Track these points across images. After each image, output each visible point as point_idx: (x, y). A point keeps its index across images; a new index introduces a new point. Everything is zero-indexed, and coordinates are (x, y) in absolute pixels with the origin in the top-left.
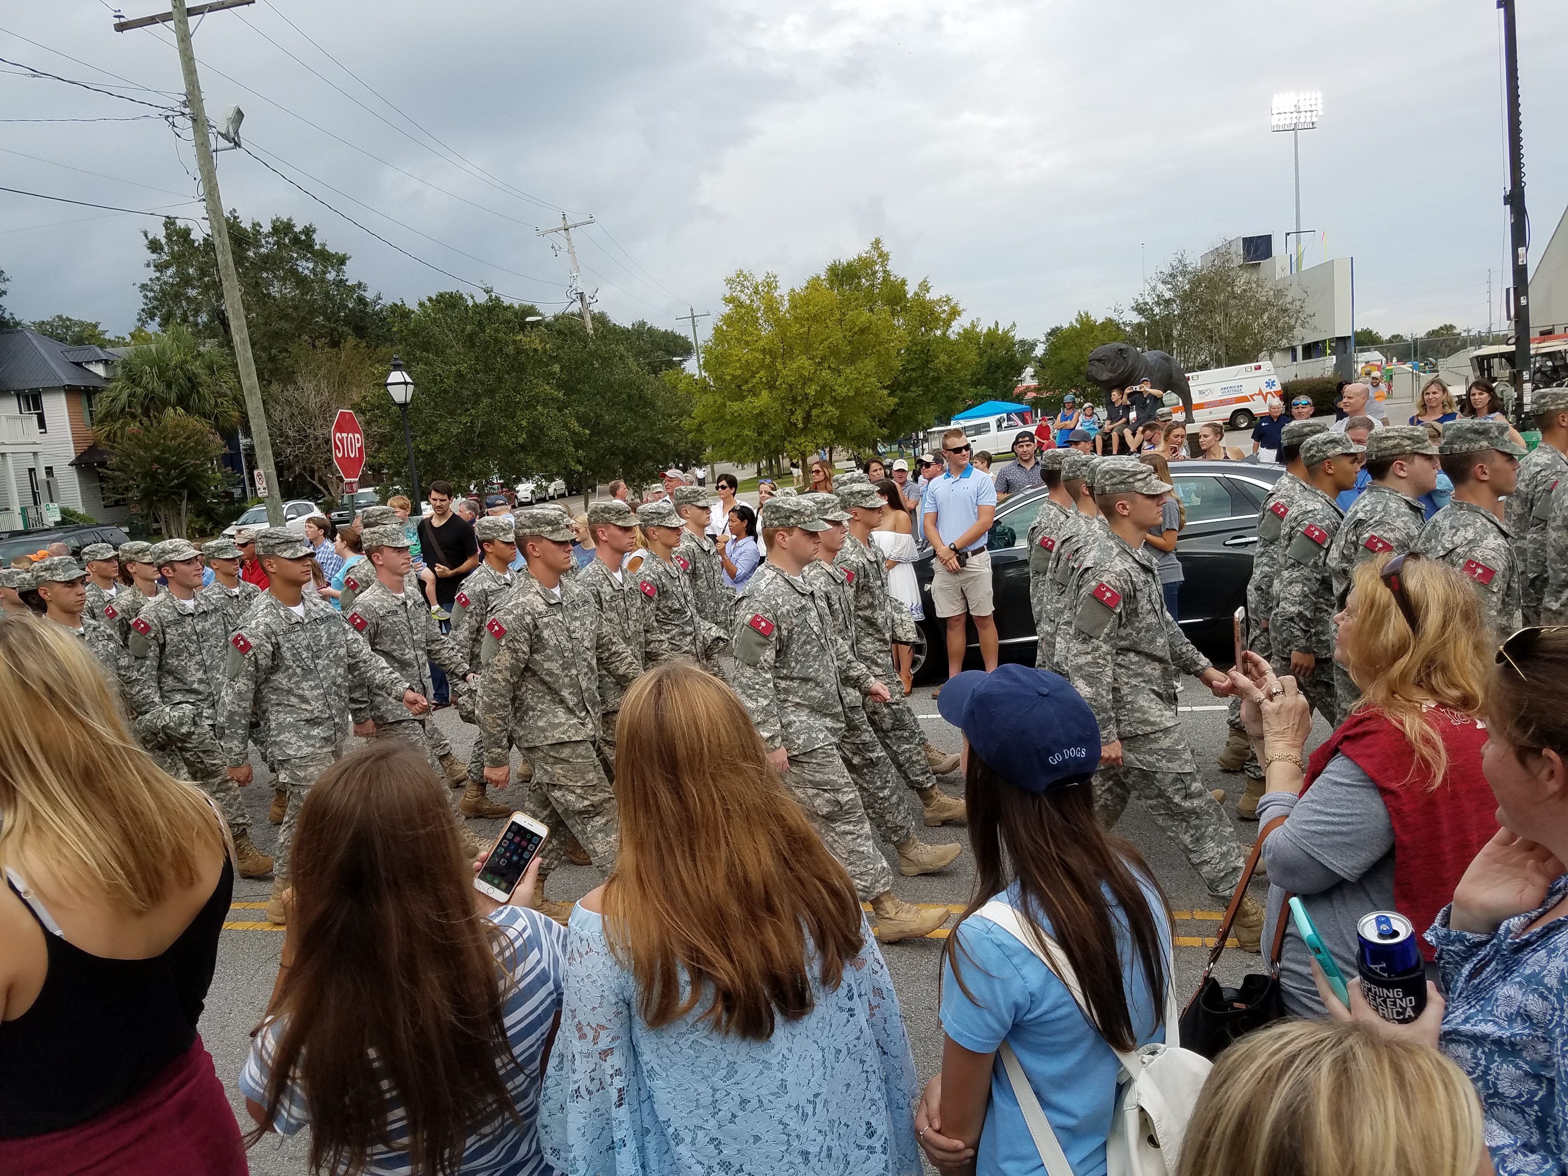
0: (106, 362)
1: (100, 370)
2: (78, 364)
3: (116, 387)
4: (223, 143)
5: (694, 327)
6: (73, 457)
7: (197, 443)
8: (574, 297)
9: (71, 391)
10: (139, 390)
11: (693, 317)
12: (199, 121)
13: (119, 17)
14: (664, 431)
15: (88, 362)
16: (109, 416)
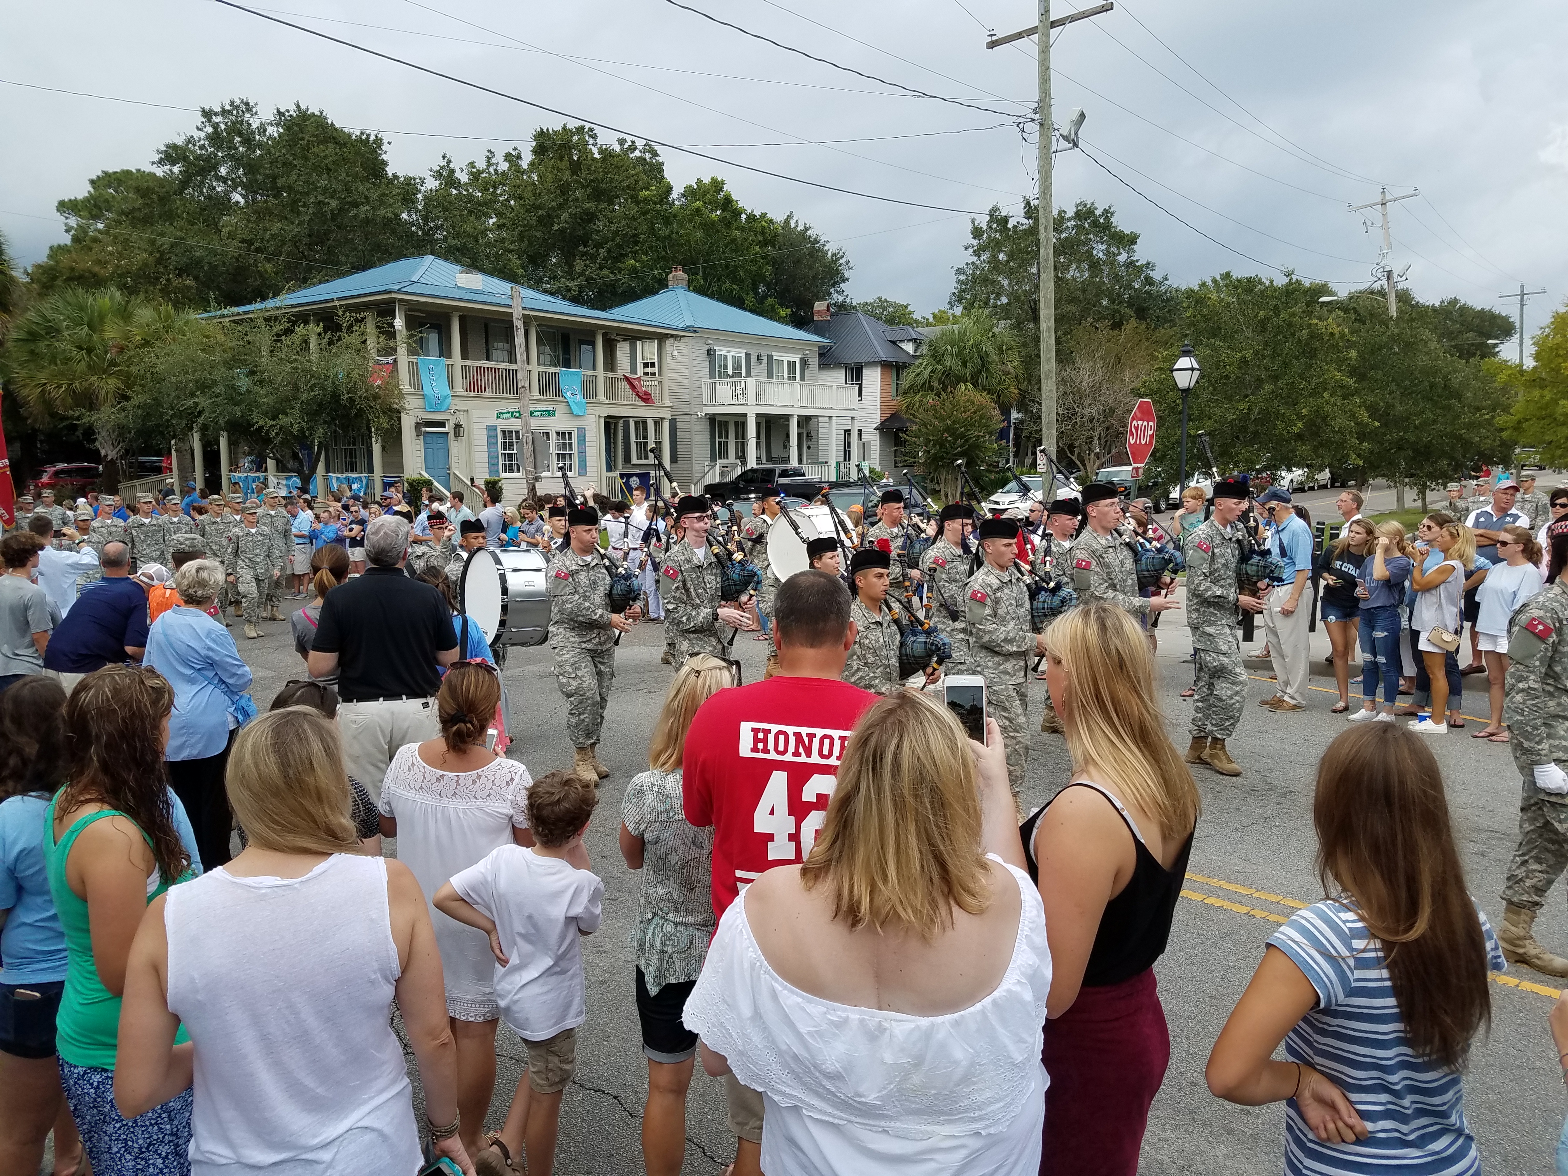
0: (916, 342)
1: (909, 348)
2: (894, 343)
3: (921, 364)
4: (1064, 144)
5: (1522, 305)
6: (879, 422)
7: (982, 418)
8: (1380, 275)
9: (886, 365)
10: (939, 367)
11: (1522, 295)
12: (1045, 126)
13: (991, 35)
14: (1470, 426)
15: (902, 341)
16: (913, 389)
